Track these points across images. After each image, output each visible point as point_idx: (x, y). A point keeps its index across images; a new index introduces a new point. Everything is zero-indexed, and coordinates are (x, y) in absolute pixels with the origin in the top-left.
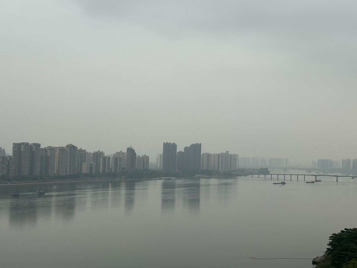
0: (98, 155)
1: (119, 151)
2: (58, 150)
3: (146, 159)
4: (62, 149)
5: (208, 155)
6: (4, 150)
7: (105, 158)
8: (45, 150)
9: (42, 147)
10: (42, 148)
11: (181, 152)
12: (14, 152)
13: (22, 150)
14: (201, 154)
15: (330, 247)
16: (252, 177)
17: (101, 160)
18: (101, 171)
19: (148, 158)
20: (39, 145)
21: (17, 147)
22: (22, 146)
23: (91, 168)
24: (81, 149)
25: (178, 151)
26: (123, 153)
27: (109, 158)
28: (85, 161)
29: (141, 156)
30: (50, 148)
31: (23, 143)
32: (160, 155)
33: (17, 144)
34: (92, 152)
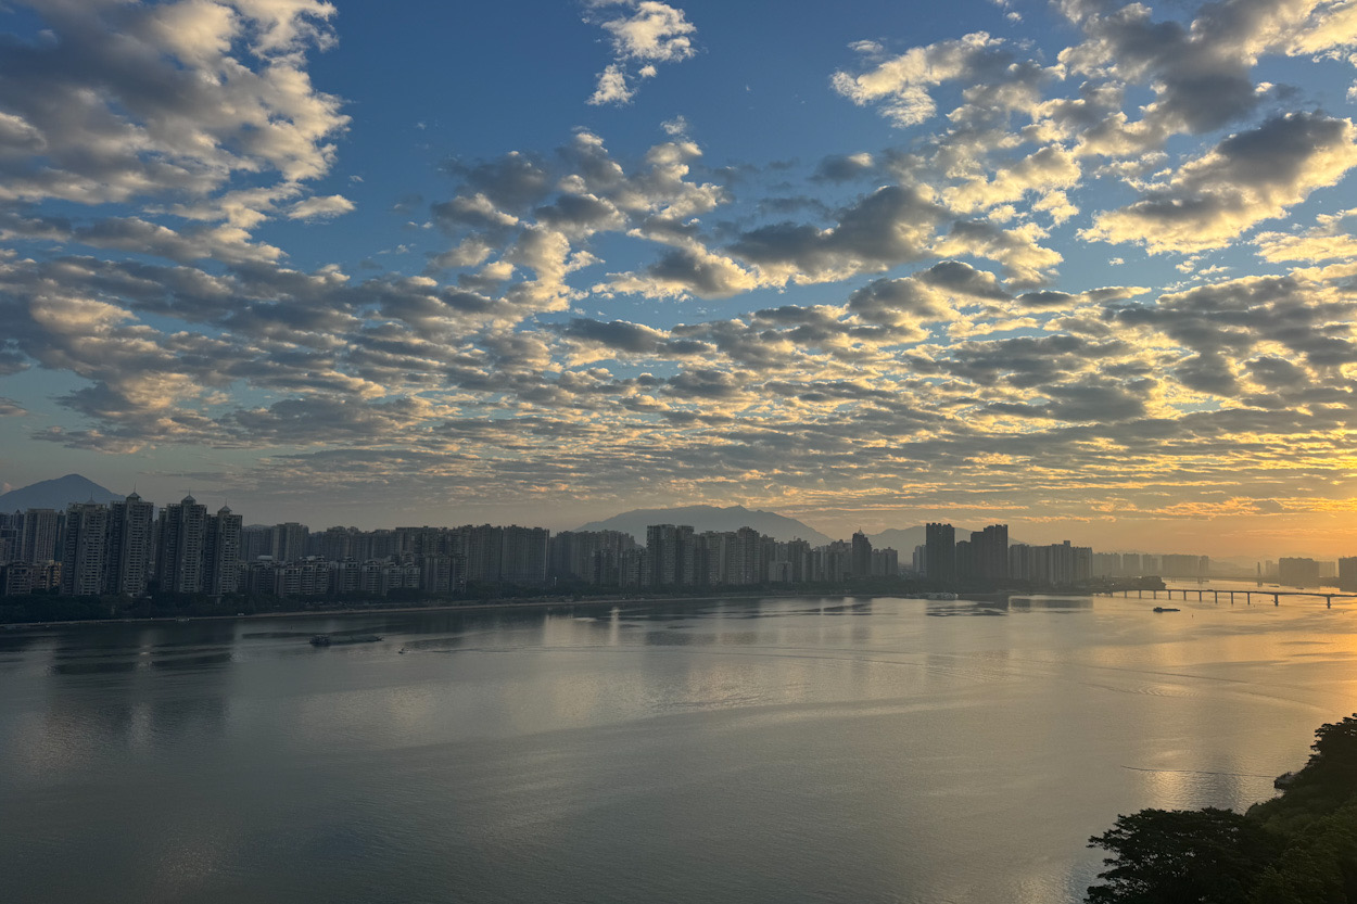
0: (798, 547)
1: (838, 540)
2: (724, 538)
3: (891, 555)
4: (731, 536)
5: (1023, 549)
6: (632, 537)
7: (810, 553)
8: (702, 538)
9: (696, 532)
10: (696, 536)
11: (965, 542)
12: (650, 542)
13: (663, 537)
14: (1009, 546)
15: (1318, 752)
16: (1126, 597)
17: (804, 556)
18: (804, 579)
19: (895, 554)
20: (690, 529)
21: (655, 532)
22: (663, 530)
23: (785, 572)
24: (765, 537)
25: (957, 540)
26: (845, 545)
27: (818, 554)
28: (773, 559)
29: (880, 549)
30: (711, 535)
31: (664, 526)
32: (921, 548)
33: (655, 527)
34: (786, 542)
